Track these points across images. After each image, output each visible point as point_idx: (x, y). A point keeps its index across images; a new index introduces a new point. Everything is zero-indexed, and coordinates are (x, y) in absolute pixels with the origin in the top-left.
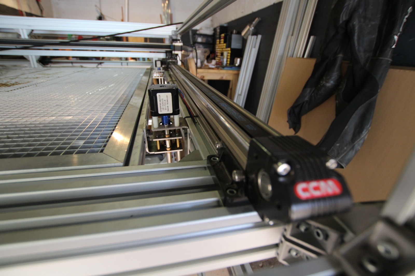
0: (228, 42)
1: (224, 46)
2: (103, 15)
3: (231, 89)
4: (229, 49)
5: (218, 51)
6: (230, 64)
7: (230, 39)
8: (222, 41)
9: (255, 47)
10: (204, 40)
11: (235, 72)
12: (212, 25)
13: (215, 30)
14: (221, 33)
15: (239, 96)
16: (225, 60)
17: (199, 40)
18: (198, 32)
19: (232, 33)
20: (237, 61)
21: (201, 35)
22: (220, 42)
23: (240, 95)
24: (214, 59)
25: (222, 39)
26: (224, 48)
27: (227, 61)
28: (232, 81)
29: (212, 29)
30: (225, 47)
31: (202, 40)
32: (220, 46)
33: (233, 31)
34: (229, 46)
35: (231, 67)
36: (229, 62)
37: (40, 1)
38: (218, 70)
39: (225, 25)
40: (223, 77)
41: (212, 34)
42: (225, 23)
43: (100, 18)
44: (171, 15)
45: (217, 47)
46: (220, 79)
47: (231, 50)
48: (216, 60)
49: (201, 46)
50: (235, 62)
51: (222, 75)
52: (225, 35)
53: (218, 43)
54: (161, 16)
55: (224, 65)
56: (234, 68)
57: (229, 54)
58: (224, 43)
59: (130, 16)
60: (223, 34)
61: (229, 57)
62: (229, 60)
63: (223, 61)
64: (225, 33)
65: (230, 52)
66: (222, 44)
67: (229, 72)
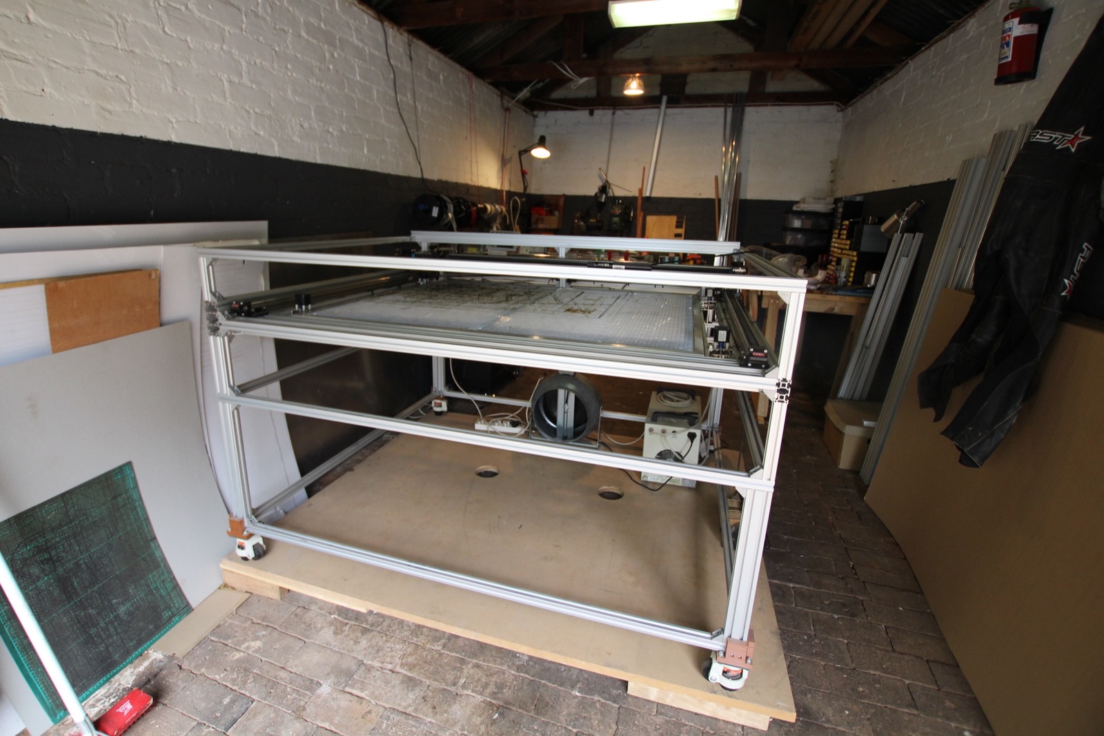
0: (854, 236)
1: (847, 244)
2: (610, 184)
3: (852, 334)
4: (855, 253)
5: (834, 252)
6: (853, 283)
7: (861, 232)
8: (844, 234)
9: (907, 256)
10: (809, 224)
11: (862, 300)
12: (832, 192)
13: (837, 201)
14: (844, 216)
15: (864, 350)
16: (843, 274)
17: (797, 223)
18: (795, 208)
19: (864, 222)
20: (870, 278)
21: (800, 214)
22: (839, 235)
24: (825, 269)
25: (844, 229)
26: (846, 249)
27: (847, 276)
28: (853, 317)
29: (831, 200)
30: (847, 247)
31: (802, 223)
32: (839, 244)
33: (869, 219)
34: (855, 245)
35: (854, 291)
36: (851, 279)
37: (527, 173)
38: (822, 295)
39: (858, 199)
40: (834, 309)
41: (829, 211)
42: (858, 195)
43: (604, 189)
44: (739, 176)
45: (833, 244)
46: (827, 312)
47: (857, 255)
48: (828, 273)
49: (799, 236)
50: (865, 281)
51: (831, 305)
52: (850, 222)
53: (836, 236)
54: (716, 178)
55: (839, 284)
56: (860, 293)
57: (854, 264)
58: (847, 239)
59: (655, 183)
60: (847, 220)
61: (853, 269)
62: (852, 274)
63: (839, 277)
64: (851, 220)
65: (855, 259)
66: (843, 239)
67: (848, 299)
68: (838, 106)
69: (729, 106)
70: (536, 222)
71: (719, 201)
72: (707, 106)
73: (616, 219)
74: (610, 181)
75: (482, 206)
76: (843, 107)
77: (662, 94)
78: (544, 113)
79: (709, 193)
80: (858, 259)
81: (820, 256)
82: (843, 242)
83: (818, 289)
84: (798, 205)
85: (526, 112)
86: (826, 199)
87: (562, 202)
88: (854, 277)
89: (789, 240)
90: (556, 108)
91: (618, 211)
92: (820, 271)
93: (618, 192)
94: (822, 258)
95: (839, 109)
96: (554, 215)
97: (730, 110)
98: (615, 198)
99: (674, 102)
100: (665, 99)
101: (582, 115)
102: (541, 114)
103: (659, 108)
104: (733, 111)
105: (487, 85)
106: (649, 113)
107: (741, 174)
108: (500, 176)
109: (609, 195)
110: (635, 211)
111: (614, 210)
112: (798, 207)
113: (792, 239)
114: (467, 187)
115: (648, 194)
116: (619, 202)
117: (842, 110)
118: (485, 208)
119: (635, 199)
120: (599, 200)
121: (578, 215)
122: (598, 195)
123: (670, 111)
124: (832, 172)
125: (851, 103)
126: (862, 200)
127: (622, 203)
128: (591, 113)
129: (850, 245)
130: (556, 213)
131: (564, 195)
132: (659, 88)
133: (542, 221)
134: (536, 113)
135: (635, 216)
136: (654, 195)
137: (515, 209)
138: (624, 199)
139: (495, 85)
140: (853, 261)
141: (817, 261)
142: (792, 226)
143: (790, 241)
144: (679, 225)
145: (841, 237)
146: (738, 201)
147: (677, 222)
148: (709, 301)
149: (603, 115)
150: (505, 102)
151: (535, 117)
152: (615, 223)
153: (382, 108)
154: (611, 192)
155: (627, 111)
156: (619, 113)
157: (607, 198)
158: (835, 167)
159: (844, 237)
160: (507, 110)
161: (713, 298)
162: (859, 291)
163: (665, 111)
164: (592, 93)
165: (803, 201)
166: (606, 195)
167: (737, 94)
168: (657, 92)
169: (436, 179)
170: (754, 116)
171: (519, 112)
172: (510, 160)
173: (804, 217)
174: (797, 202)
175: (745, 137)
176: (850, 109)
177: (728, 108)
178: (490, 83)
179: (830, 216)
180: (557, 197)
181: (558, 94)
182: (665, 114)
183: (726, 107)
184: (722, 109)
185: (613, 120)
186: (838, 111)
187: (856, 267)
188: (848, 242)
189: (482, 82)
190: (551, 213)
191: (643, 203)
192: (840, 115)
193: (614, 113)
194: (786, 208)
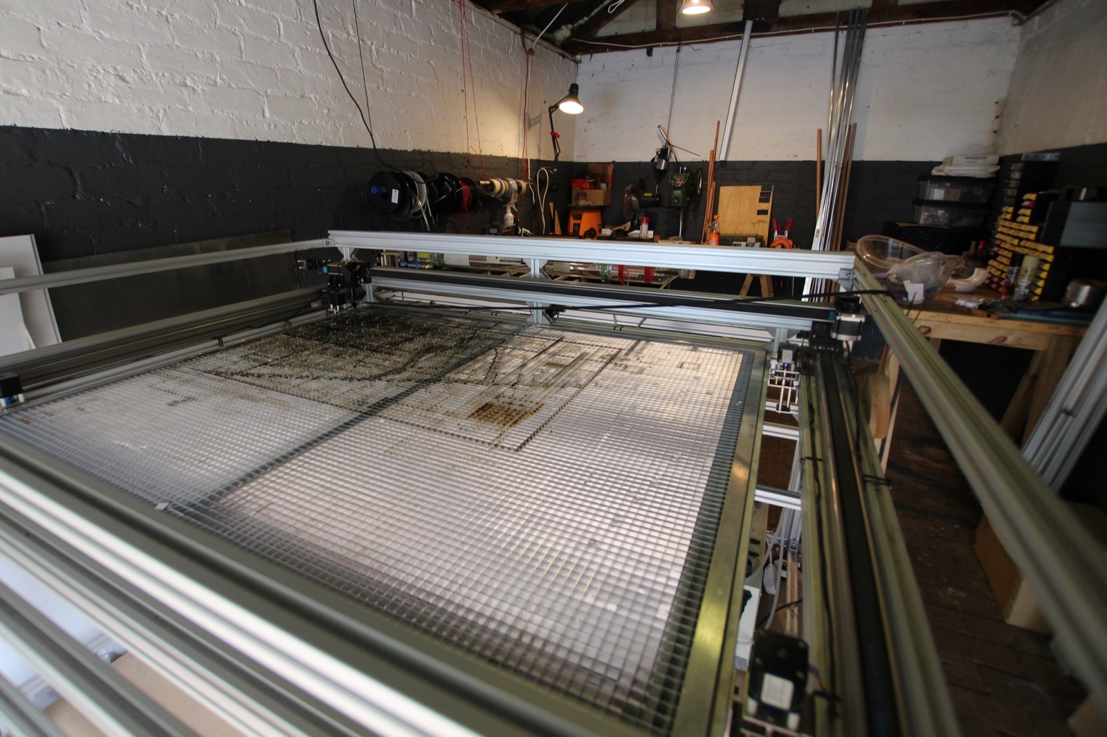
0: (1047, 219)
1: (1029, 232)
2: (671, 146)
3: (1035, 377)
4: (1050, 249)
5: (1003, 241)
6: (1042, 297)
7: (1062, 213)
10: (956, 195)
11: (1063, 330)
12: (995, 147)
13: (1004, 161)
14: (1024, 188)
15: (1063, 415)
16: (1024, 282)
17: (938, 194)
18: (935, 172)
19: (1072, 196)
20: (1076, 291)
21: (941, 180)
22: (1015, 215)
23: (1069, 413)
24: (984, 265)
25: (1026, 207)
26: (1028, 240)
27: (1032, 286)
28: (1045, 353)
29: (995, 159)
30: (1032, 237)
31: (947, 193)
32: (1013, 229)
33: (1079, 192)
34: (1049, 235)
35: (1046, 312)
36: (1039, 291)
37: (559, 136)
38: (988, 320)
39: (1048, 157)
40: (1005, 339)
41: (990, 176)
42: (1048, 151)
43: (664, 153)
44: (852, 129)
45: (1000, 229)
46: (993, 343)
47: (1054, 253)
48: (990, 273)
49: (940, 212)
50: (1068, 295)
51: (1001, 333)
52: (1039, 197)
53: (1009, 216)
54: (820, 131)
55: (1016, 297)
56: (1058, 317)
57: (1046, 267)
58: (1031, 223)
59: (733, 143)
60: (1032, 192)
61: (1044, 275)
62: (1041, 283)
63: (1018, 286)
64: (1041, 193)
65: (1050, 258)
66: (1022, 223)
67: (1036, 327)
68: (1015, 16)
69: (843, 29)
70: (577, 199)
71: (823, 163)
72: (810, 32)
73: (678, 193)
74: (672, 142)
75: (488, 182)
76: (1025, 18)
77: (745, 18)
78: (589, 56)
79: (809, 154)
80: (1055, 259)
81: (973, 243)
82: (1023, 227)
83: (981, 307)
84: (940, 167)
85: (564, 57)
86: (986, 158)
87: (610, 170)
88: (1044, 288)
89: (924, 217)
90: (602, 49)
91: (680, 182)
92: (976, 270)
93: (682, 156)
94: (977, 247)
95: (1016, 22)
96: (600, 188)
97: (843, 35)
98: (679, 164)
99: (762, 29)
100: (749, 25)
101: (637, 55)
102: (585, 58)
103: (740, 38)
104: (848, 37)
105: (497, 18)
106: (728, 48)
107: (855, 125)
108: (522, 140)
109: (670, 161)
110: (705, 180)
111: (675, 180)
112: (940, 171)
113: (929, 216)
114: (467, 159)
115: (722, 158)
116: (683, 170)
117: (1021, 23)
118: (492, 184)
119: (705, 164)
120: (658, 167)
121: (629, 188)
122: (656, 160)
123: (755, 41)
124: (997, 117)
125: (1040, 8)
126: (1056, 159)
127: (687, 172)
128: (649, 53)
129: (1038, 234)
130: (603, 186)
131: (614, 163)
132: (742, 11)
133: (585, 196)
134: (578, 57)
135: (704, 188)
136: (730, 159)
137: (542, 183)
138: (691, 165)
139: (508, 16)
140: (1045, 261)
141: (967, 249)
142: (930, 199)
143: (926, 219)
144: (763, 199)
145: (1020, 219)
146: (850, 163)
147: (761, 194)
148: (785, 372)
149: (663, 53)
150: (528, 42)
151: (577, 62)
152: (677, 198)
153: (297, 49)
154: (673, 156)
155: (696, 46)
156: (685, 49)
157: (668, 164)
158: (1003, 111)
159: (1026, 220)
160: (531, 52)
161: (793, 367)
162: (1055, 313)
163: (749, 42)
164: (651, 26)
165: (950, 161)
166: (667, 161)
167: (855, 11)
168: (739, 17)
169: (410, 150)
170: (878, 40)
171: (553, 57)
172: (538, 119)
173: (948, 185)
174: (939, 163)
175: (864, 74)
176: (1037, 18)
177: (840, 33)
178: (500, 15)
179: (995, 183)
180: (605, 165)
181: (606, 31)
182: (748, 47)
183: (837, 31)
184: (832, 34)
185: (677, 59)
186: (1014, 25)
187: (1050, 272)
188: (1035, 229)
189: (489, 14)
190: (595, 186)
191: (715, 170)
192: (1018, 30)
193: (678, 51)
194: (922, 172)
